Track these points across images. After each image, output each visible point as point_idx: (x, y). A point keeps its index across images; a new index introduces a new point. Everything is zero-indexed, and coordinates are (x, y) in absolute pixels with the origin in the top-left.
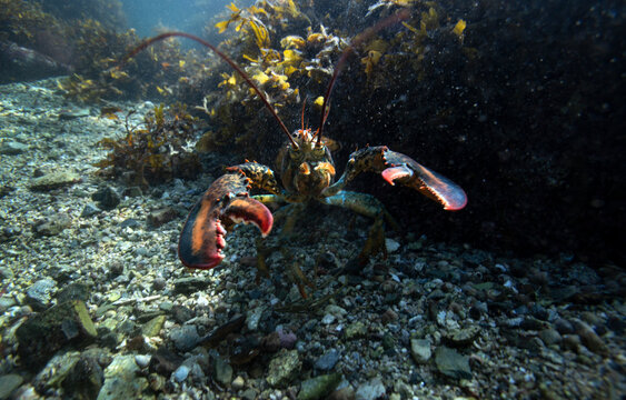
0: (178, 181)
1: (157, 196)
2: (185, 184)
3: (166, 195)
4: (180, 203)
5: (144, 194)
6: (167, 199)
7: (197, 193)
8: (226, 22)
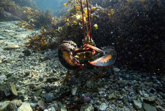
3: (46, 53)
6: (46, 54)
8: (67, 3)
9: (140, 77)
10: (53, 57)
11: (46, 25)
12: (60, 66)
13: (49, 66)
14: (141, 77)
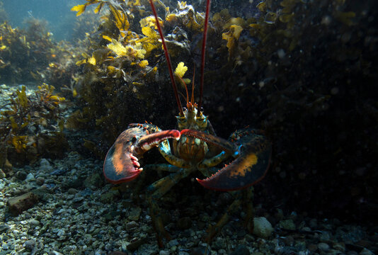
0: (44, 161)
1: (21, 178)
2: (52, 164)
3: (31, 176)
4: (45, 185)
5: (8, 177)
6: (31, 181)
7: (63, 173)
8: (83, 6)
9: (341, 250)
10: (53, 192)
11: (36, 73)
12: (74, 233)
13: (37, 233)
14: (344, 249)
